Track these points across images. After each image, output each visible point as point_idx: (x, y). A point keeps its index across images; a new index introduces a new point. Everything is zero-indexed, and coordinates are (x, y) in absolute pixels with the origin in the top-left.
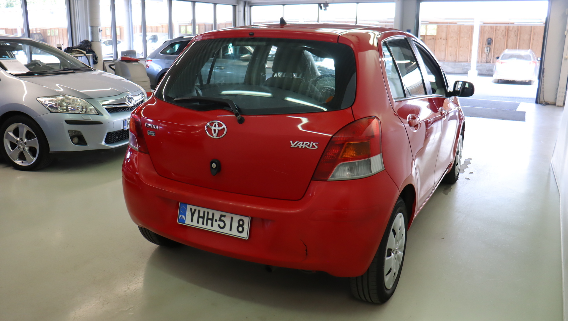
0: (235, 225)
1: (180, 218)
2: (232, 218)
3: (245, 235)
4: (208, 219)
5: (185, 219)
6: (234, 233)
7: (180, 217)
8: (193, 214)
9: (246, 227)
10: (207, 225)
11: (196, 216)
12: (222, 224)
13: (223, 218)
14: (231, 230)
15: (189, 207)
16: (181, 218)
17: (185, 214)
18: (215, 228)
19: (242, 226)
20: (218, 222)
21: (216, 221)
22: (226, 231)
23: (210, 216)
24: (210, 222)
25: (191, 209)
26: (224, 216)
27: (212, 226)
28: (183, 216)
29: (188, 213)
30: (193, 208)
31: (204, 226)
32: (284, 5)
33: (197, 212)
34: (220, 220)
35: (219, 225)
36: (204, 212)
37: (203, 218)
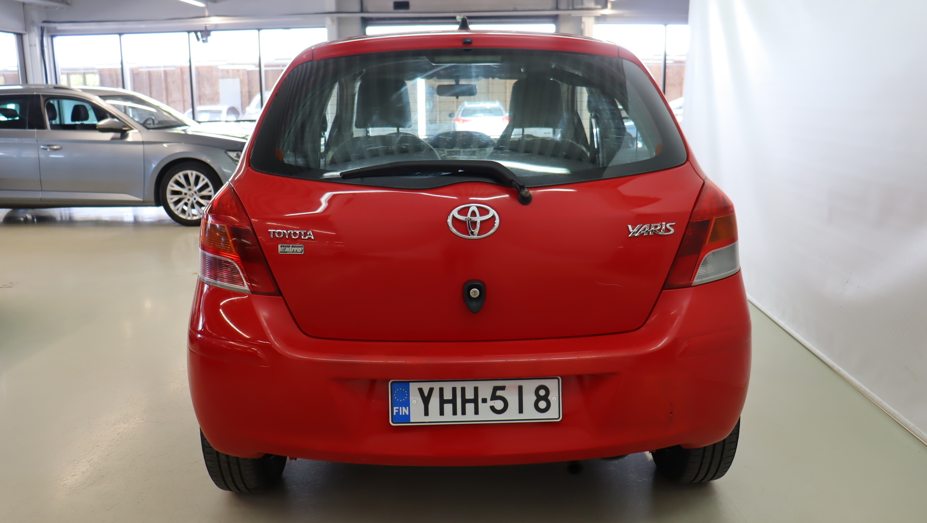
0: (529, 399)
1: (395, 414)
2: (520, 389)
3: (554, 414)
4: (465, 401)
5: (407, 414)
6: (530, 414)
7: (395, 411)
8: (426, 400)
9: (554, 398)
10: (464, 413)
11: (434, 402)
12: (499, 405)
13: (499, 393)
14: (521, 411)
15: (414, 387)
16: (398, 413)
17: (407, 404)
18: (486, 415)
19: (545, 398)
20: (490, 403)
21: (484, 401)
22: (512, 415)
23: (470, 395)
24: (470, 407)
25: (421, 391)
26: (503, 388)
27: (476, 412)
28: (404, 408)
29: (416, 401)
30: (426, 387)
31: (459, 418)
33: (436, 394)
34: (494, 397)
35: (493, 408)
36: (454, 390)
37: (453, 401)
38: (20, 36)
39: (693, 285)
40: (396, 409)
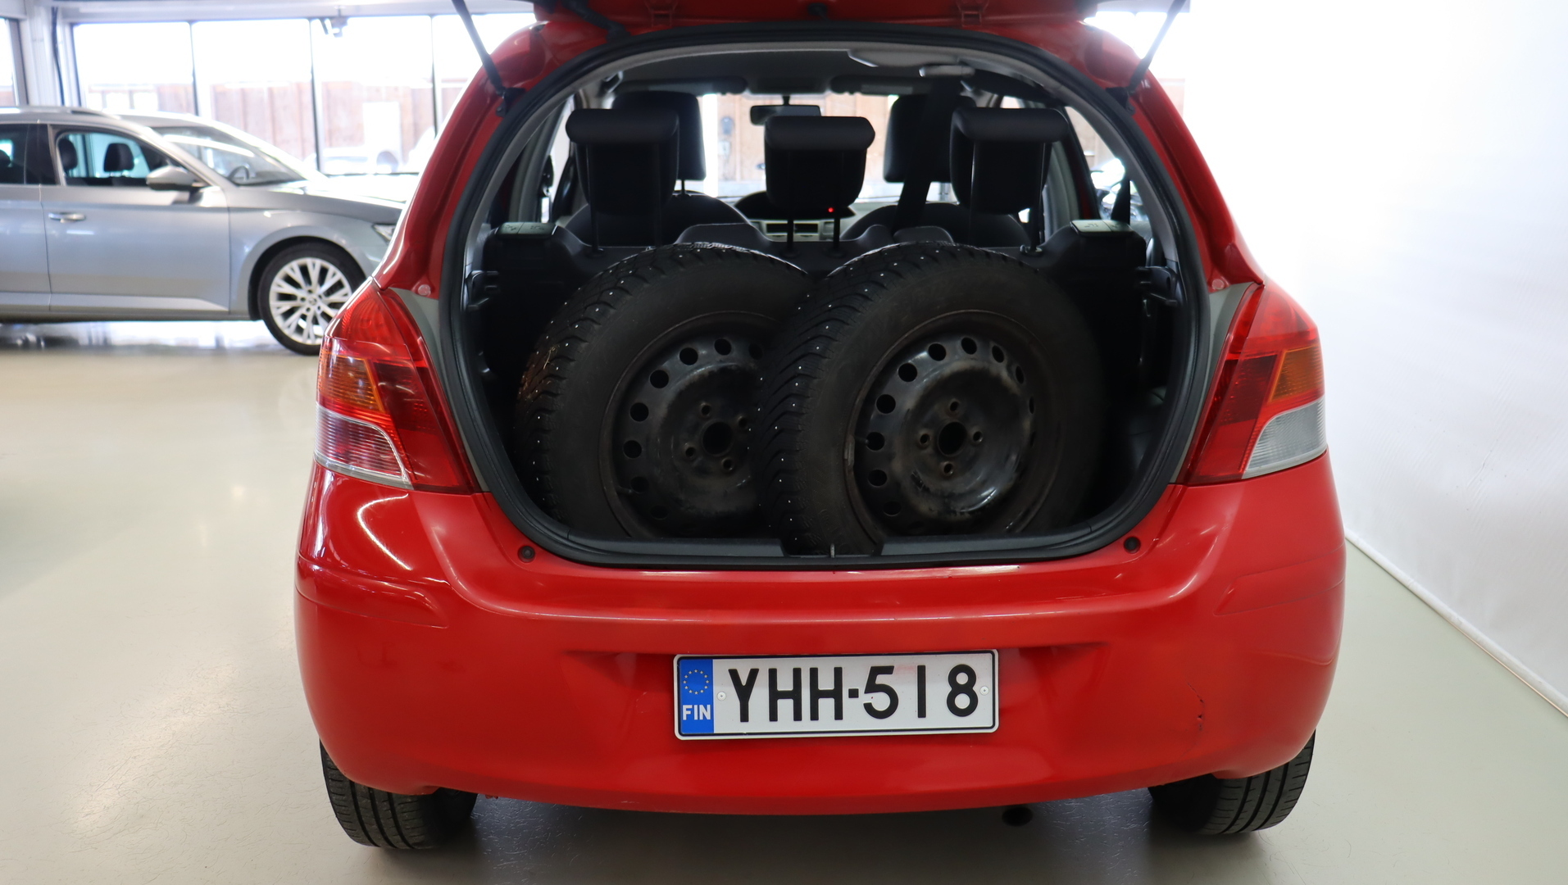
0: (938, 690)
1: (685, 718)
2: (921, 671)
3: (984, 718)
4: (816, 694)
5: (708, 718)
7: (685, 713)
8: (744, 693)
10: (814, 716)
11: (760, 696)
12: (881, 701)
13: (881, 679)
14: (922, 713)
15: (721, 668)
16: (690, 717)
18: (856, 720)
19: (968, 689)
20: (865, 698)
21: (854, 694)
22: (904, 720)
23: (826, 683)
24: (826, 705)
25: (734, 674)
26: (888, 670)
27: (839, 715)
28: (701, 707)
29: (724, 695)
30: (744, 667)
31: (806, 725)
32: (191, 22)
34: (872, 687)
35: (869, 708)
36: (797, 673)
37: (795, 695)
38: (15, 23)
39: (1243, 478)
40: (687, 710)
